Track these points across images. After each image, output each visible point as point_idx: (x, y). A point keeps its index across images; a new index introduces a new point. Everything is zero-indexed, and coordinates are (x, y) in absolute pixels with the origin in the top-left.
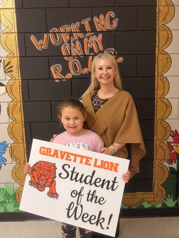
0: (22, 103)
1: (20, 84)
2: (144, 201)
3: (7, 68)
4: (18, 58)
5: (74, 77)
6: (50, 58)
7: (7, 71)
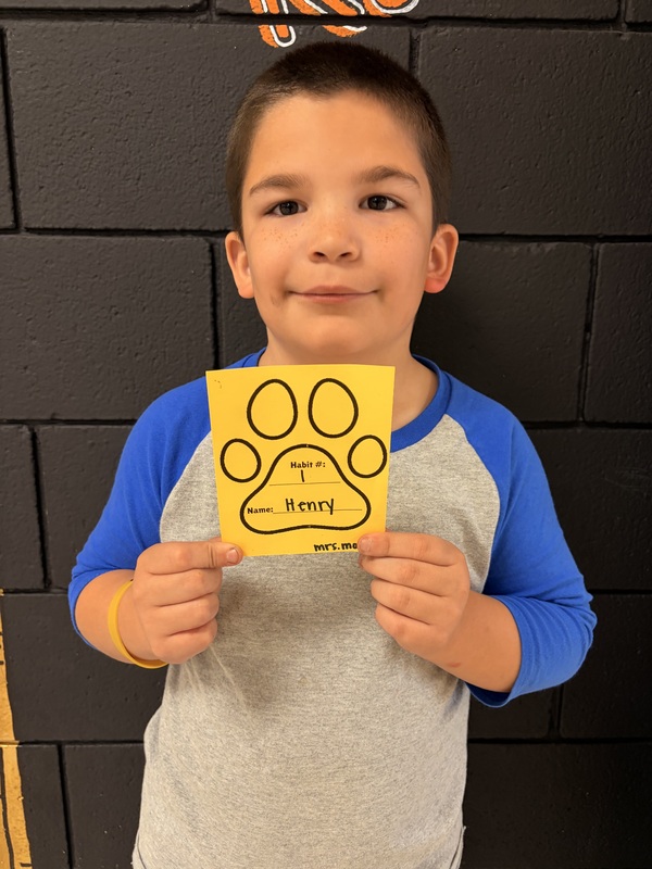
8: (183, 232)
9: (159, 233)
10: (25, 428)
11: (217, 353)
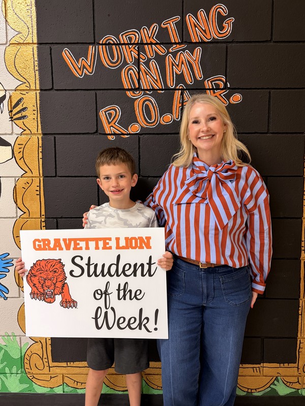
0: (42, 179)
1: (40, 142)
2: (278, 381)
3: (15, 111)
4: (38, 92)
5: (144, 132)
6: (98, 92)
7: (15, 117)
8: (92, 176)
9: (86, 177)
10: (55, 219)
11: (99, 202)
